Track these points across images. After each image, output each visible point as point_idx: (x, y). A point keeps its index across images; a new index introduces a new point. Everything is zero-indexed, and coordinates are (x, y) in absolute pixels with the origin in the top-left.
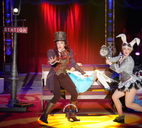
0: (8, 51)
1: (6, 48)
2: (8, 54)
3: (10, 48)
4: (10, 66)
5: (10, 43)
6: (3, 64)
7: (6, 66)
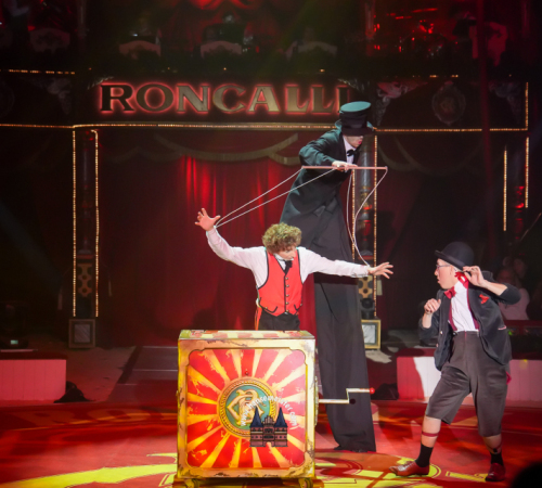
0: (85, 285)
1: (80, 277)
2: (85, 295)
3: (89, 278)
4: (88, 326)
5: (90, 265)
6: (70, 321)
7: (77, 327)
